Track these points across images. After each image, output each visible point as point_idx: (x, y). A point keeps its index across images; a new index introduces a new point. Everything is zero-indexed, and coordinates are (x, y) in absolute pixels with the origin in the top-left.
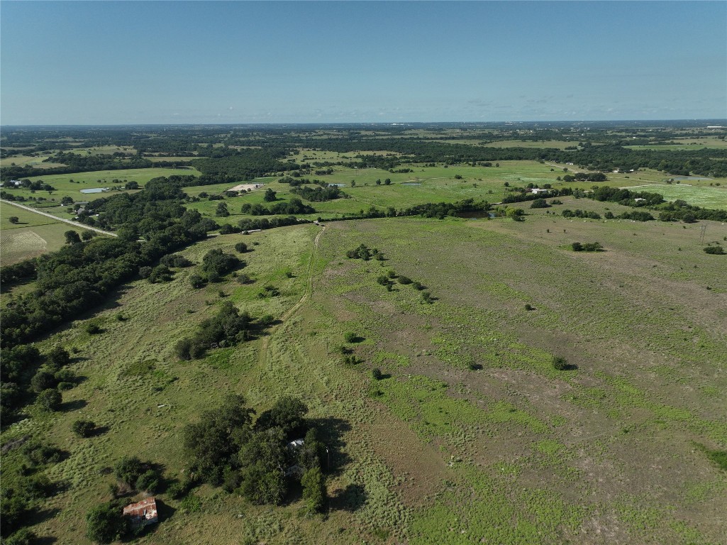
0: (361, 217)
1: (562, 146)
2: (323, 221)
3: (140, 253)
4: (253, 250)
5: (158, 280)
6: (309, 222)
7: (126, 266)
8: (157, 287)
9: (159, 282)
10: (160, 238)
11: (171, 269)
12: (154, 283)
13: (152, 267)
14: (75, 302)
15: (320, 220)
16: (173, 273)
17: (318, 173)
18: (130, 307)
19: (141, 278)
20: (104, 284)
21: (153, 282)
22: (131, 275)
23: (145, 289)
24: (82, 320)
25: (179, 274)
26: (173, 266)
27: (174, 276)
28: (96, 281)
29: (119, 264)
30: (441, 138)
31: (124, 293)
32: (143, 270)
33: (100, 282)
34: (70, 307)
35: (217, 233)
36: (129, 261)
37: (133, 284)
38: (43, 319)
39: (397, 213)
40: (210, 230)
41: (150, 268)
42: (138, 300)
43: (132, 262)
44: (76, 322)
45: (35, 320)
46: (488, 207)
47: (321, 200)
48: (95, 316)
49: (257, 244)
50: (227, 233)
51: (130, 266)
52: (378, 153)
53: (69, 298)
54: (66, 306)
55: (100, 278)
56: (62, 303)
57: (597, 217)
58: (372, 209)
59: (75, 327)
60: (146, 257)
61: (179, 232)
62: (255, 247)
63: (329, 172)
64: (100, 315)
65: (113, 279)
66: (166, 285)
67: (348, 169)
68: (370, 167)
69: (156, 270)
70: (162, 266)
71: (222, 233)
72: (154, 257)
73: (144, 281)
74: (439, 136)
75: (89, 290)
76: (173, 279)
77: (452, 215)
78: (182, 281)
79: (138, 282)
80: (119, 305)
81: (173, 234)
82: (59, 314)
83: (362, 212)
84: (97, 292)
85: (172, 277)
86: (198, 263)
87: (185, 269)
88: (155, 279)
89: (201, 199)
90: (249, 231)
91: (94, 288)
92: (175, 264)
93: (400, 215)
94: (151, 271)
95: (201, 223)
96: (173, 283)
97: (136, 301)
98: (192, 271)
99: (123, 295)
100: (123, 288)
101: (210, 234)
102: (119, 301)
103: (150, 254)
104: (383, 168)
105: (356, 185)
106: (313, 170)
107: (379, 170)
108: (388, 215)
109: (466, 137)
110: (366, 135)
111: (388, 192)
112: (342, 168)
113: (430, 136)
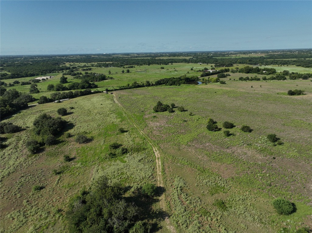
0: (128, 87)
1: (188, 58)
2: (109, 91)
4: (73, 113)
6: (100, 92)
15: (107, 90)
17: (84, 70)
26: (3, 133)
30: (131, 57)
35: (36, 104)
39: (151, 84)
46: (198, 79)
47: (97, 81)
49: (72, 108)
50: (44, 103)
52: (107, 63)
57: (259, 80)
58: (135, 83)
62: (72, 111)
63: (90, 69)
67: (99, 68)
68: (110, 66)
71: (39, 103)
74: (130, 57)
77: (184, 83)
83: (129, 85)
86: (27, 127)
89: (15, 85)
90: (61, 100)
92: (5, 131)
93: (153, 85)
95: (21, 97)
101: (30, 105)
104: (118, 67)
105: (111, 73)
106: (79, 69)
107: (116, 68)
108: (146, 86)
109: (142, 57)
110: (95, 57)
111: (133, 76)
112: (96, 68)
113: (126, 57)
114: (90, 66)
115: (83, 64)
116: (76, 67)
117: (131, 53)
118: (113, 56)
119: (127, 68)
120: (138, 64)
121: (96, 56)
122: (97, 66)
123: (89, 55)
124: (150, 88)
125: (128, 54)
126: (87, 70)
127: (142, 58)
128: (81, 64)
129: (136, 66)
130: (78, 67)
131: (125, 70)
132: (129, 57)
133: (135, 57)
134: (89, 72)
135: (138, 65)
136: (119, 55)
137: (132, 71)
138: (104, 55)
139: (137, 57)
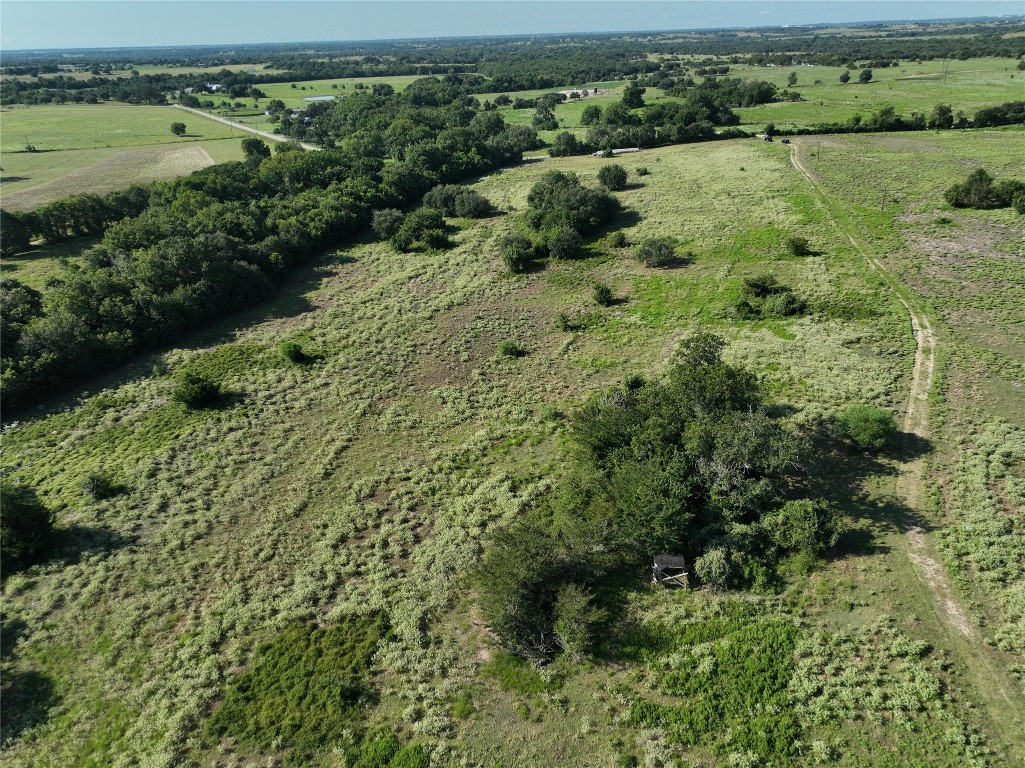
3: (379, 180)
4: (643, 185)
5: (415, 244)
7: (343, 206)
8: (413, 262)
9: (418, 250)
10: (425, 153)
11: (450, 222)
12: (406, 251)
13: (404, 212)
14: (179, 294)
16: (454, 230)
17: (703, 74)
18: (336, 316)
19: (375, 238)
20: (277, 246)
21: (404, 248)
22: (352, 230)
23: (382, 268)
24: (193, 348)
25: (469, 232)
26: (452, 215)
27: (457, 238)
28: (259, 237)
29: (326, 202)
31: (330, 274)
32: (381, 217)
33: (270, 239)
34: (159, 307)
35: (543, 154)
36: (351, 194)
37: (356, 252)
38: (62, 341)
40: (527, 149)
41: (397, 213)
42: (362, 295)
43: (358, 198)
44: (172, 356)
45: (41, 343)
48: (232, 339)
50: (564, 153)
51: (353, 208)
53: (162, 280)
54: (148, 303)
55: (274, 230)
56: (140, 292)
59: (163, 373)
60: (392, 190)
61: (466, 143)
63: (725, 71)
64: (246, 337)
65: (305, 236)
66: (435, 260)
67: (756, 68)
69: (412, 219)
70: (425, 210)
72: (410, 193)
73: (382, 246)
75: (231, 260)
76: (452, 245)
78: (476, 251)
79: (367, 248)
80: (307, 307)
81: (452, 148)
82: (128, 325)
84: (254, 267)
85: (450, 238)
86: (511, 208)
87: (482, 222)
88: (408, 242)
91: (245, 255)
94: (400, 220)
96: (453, 256)
97: (356, 300)
98: (499, 227)
99: (325, 280)
100: (329, 261)
101: (527, 156)
102: (311, 295)
103: (401, 183)
104: (829, 64)
105: (798, 83)
106: (687, 70)
107: (820, 67)
108: (932, 126)
109: (937, 33)
110: (749, 37)
111: (882, 92)
112: (746, 66)
113: (867, 34)
114: (726, 63)
115: (702, 58)
116: (678, 65)
117: (893, 23)
118: (816, 32)
119: (862, 66)
120: (913, 56)
121: (752, 35)
122: (750, 62)
123: (729, 31)
124: (945, 134)
125: (879, 26)
126: (715, 72)
127: (939, 37)
128: (696, 56)
129: (903, 64)
130: (686, 64)
131: (855, 75)
132: (880, 36)
133: (906, 35)
134: (719, 78)
135: (914, 60)
136: (842, 30)
137: (884, 77)
138: (782, 30)
139: (913, 34)
